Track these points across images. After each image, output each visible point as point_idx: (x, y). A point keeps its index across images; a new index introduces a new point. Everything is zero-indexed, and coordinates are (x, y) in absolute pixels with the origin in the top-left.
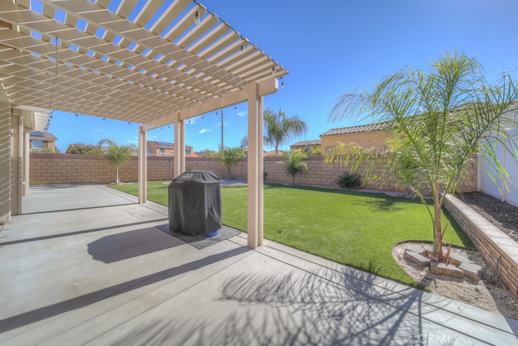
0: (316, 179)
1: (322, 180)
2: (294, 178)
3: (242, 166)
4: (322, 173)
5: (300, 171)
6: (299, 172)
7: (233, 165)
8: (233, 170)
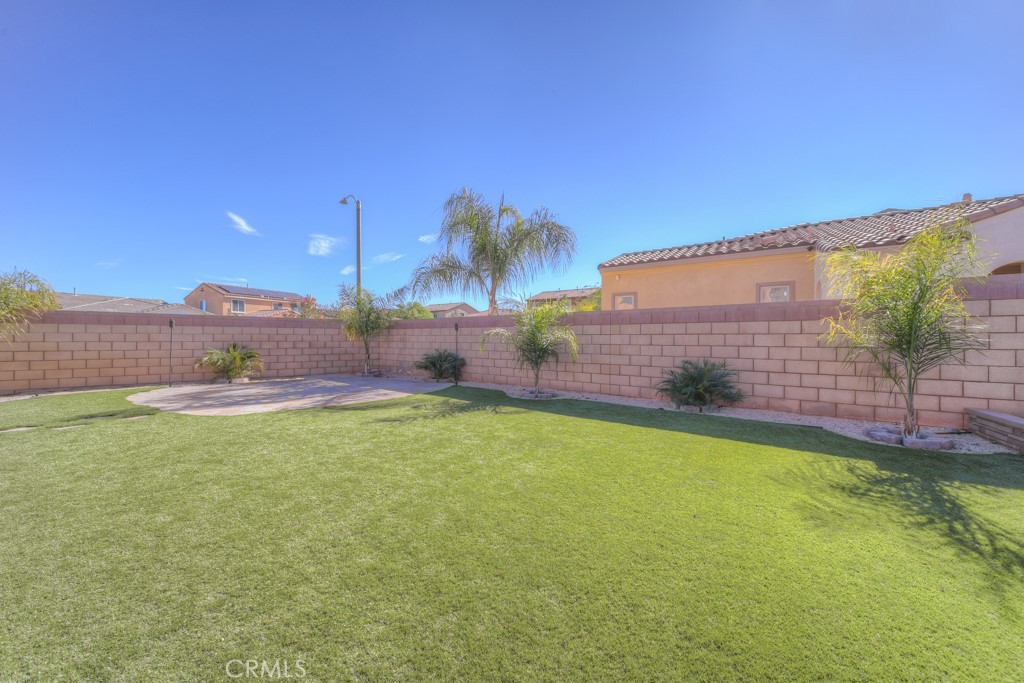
0: (596, 378)
1: (615, 379)
2: (537, 376)
3: (403, 341)
4: (615, 360)
5: (555, 354)
6: (551, 359)
7: (382, 338)
8: (382, 350)
